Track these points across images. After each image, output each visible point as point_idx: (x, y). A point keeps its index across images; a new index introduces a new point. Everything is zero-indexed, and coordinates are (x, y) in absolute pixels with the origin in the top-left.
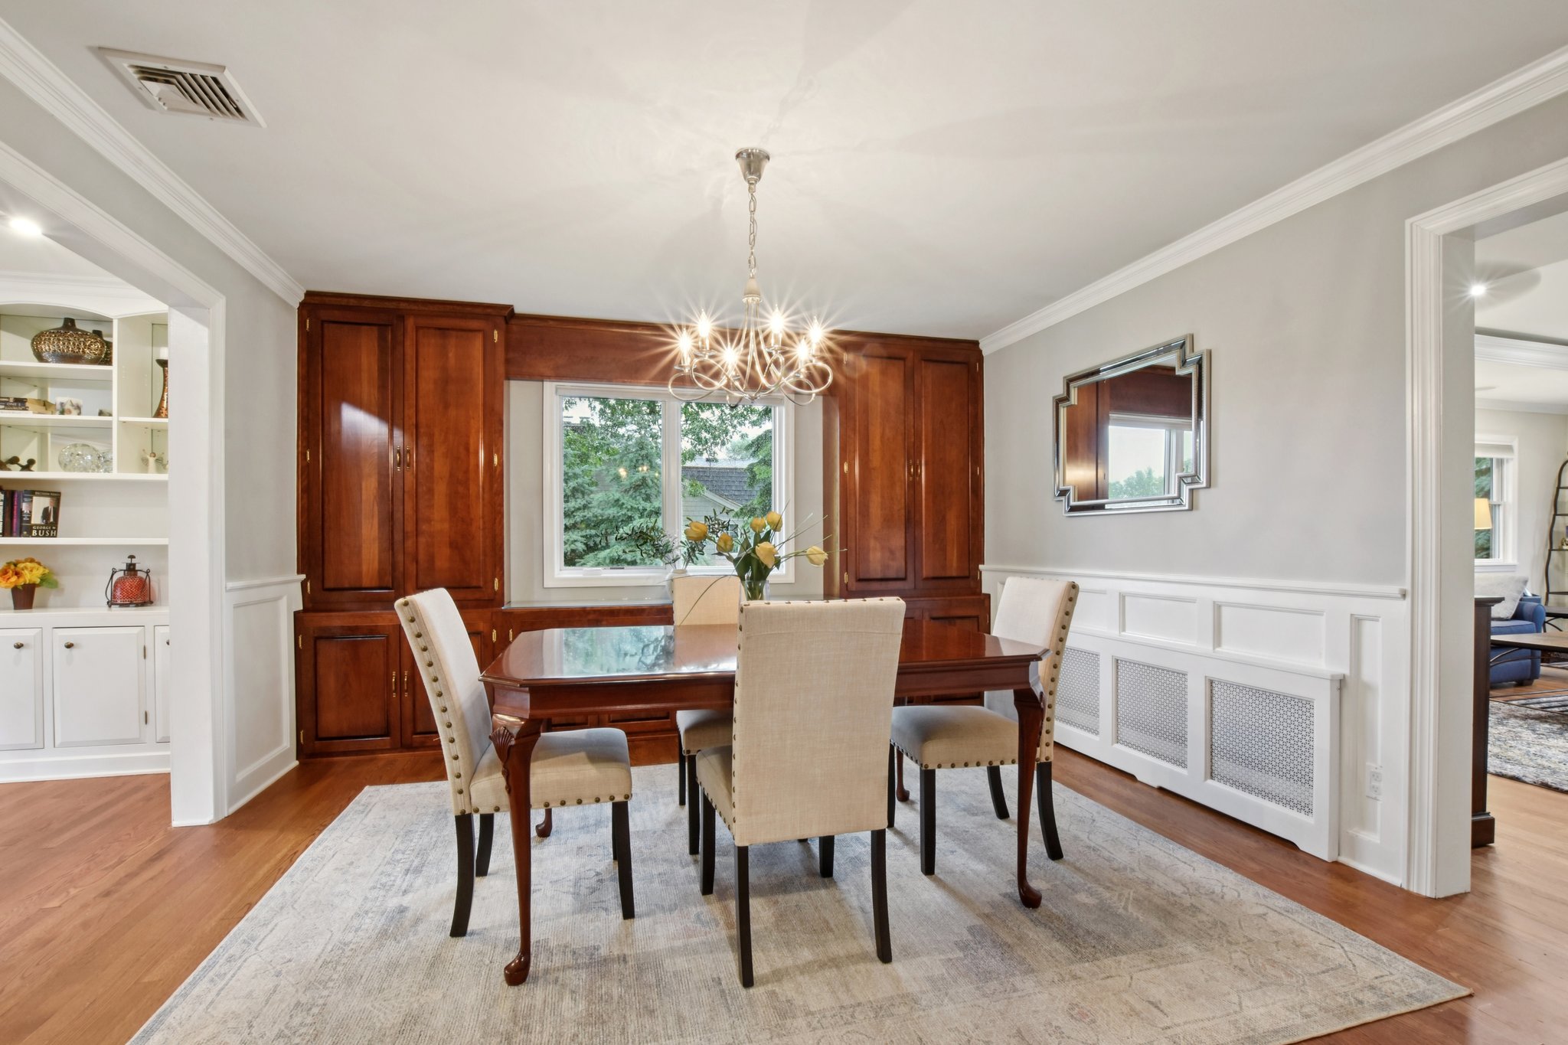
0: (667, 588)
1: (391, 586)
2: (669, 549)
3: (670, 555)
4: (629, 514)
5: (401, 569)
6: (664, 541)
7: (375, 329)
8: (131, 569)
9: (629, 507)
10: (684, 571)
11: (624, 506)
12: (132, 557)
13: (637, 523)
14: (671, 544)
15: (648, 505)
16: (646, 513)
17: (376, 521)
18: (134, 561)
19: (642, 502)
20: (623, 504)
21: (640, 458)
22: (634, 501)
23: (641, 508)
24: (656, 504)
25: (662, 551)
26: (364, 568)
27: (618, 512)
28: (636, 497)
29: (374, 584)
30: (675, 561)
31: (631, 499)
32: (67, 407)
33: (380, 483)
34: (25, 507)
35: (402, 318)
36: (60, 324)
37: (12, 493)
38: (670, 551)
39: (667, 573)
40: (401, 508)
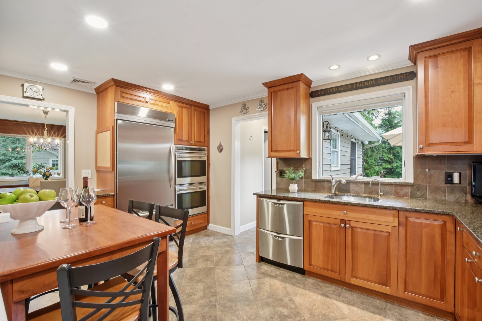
0: (27, 181)
2: (28, 172)
3: (28, 174)
4: (10, 158)
6: (26, 170)
9: (10, 156)
10: (33, 177)
11: (8, 156)
13: (14, 161)
14: (29, 171)
15: (18, 156)
16: (18, 158)
19: (16, 154)
20: (7, 155)
21: (15, 140)
22: (12, 154)
23: (15, 156)
24: (22, 155)
25: (26, 173)
27: (5, 158)
28: (13, 152)
30: (30, 175)
31: (11, 153)
38: (28, 173)
39: (27, 177)
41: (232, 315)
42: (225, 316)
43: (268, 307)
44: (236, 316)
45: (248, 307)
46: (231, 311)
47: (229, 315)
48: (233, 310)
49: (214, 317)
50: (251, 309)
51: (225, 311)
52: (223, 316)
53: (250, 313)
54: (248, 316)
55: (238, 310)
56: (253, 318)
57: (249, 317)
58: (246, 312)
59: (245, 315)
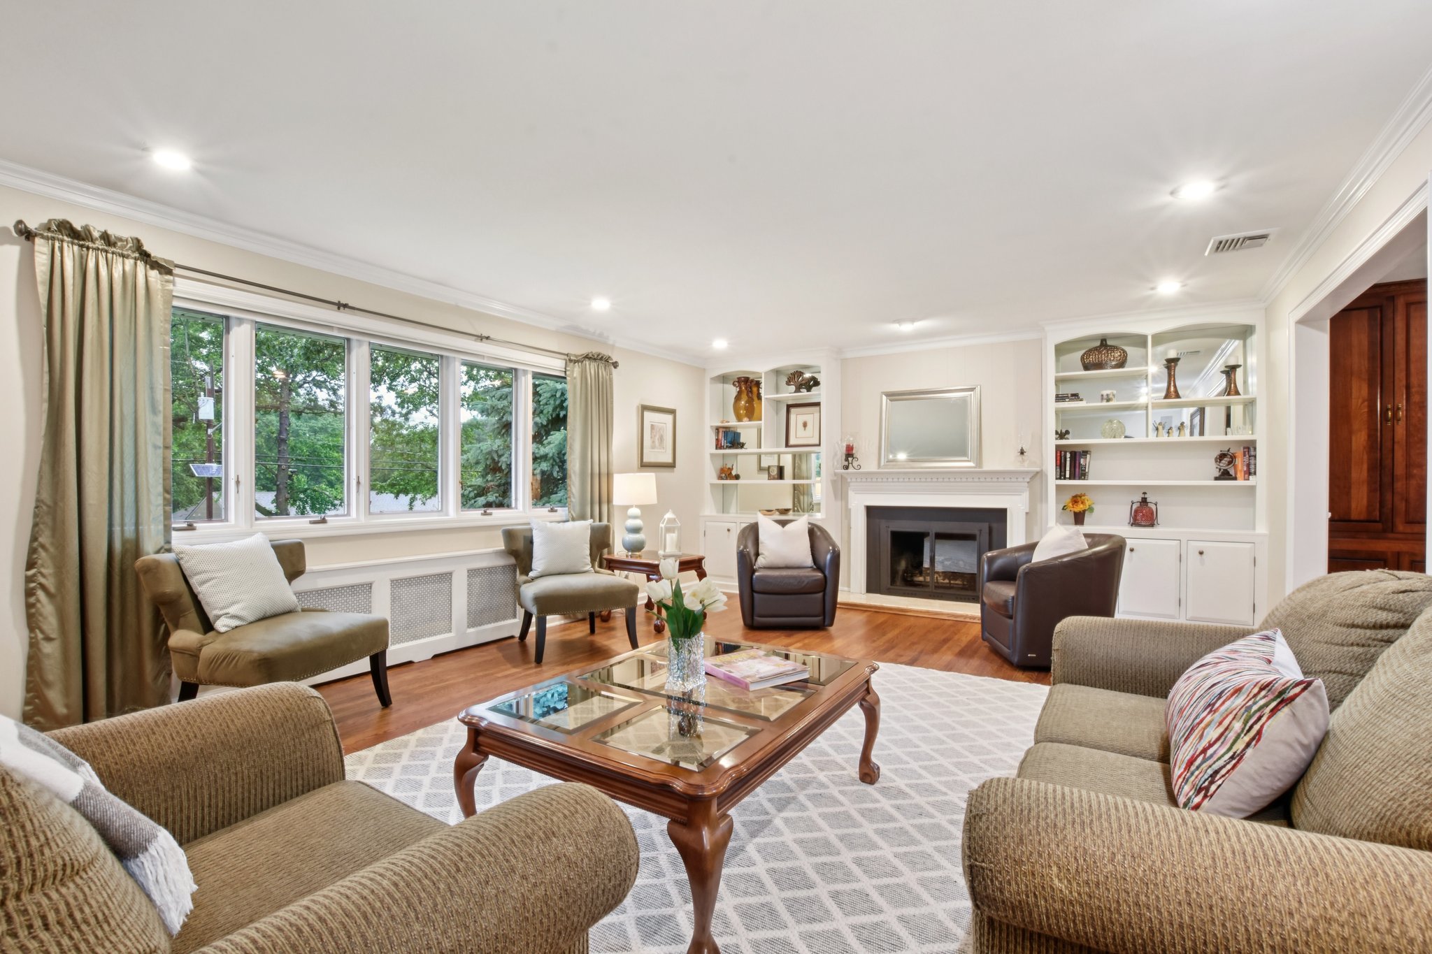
1: (1378, 519)
5: (1390, 506)
7: (1365, 312)
8: (1144, 501)
12: (1145, 493)
17: (1365, 467)
18: (1146, 496)
26: (1353, 505)
29: (1362, 517)
32: (1111, 396)
33: (1369, 436)
34: (1082, 461)
35: (1392, 299)
36: (1098, 344)
37: (1075, 453)
40: (1391, 456)
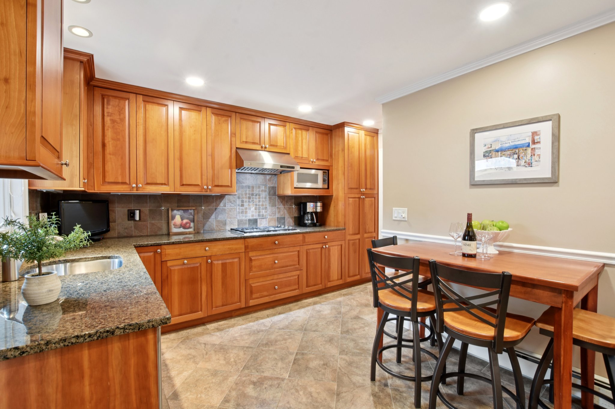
41: (316, 398)
42: (325, 399)
43: (265, 400)
44: (312, 396)
45: (291, 405)
46: (316, 404)
47: (320, 399)
48: (313, 405)
49: (341, 400)
50: (288, 402)
51: (324, 406)
52: (328, 399)
53: (293, 396)
54: (297, 394)
55: (306, 405)
56: (293, 390)
57: (296, 392)
58: (296, 399)
59: (301, 396)
